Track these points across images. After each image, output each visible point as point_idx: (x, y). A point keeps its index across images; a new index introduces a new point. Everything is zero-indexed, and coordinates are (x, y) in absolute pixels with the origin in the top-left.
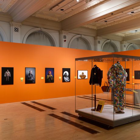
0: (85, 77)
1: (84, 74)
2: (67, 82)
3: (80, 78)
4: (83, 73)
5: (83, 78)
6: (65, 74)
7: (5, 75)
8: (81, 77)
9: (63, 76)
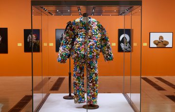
0: (166, 45)
1: (165, 39)
2: (125, 52)
3: (155, 46)
4: (161, 37)
5: (160, 45)
6: (123, 38)
7: (28, 40)
8: (157, 44)
9: (119, 42)
